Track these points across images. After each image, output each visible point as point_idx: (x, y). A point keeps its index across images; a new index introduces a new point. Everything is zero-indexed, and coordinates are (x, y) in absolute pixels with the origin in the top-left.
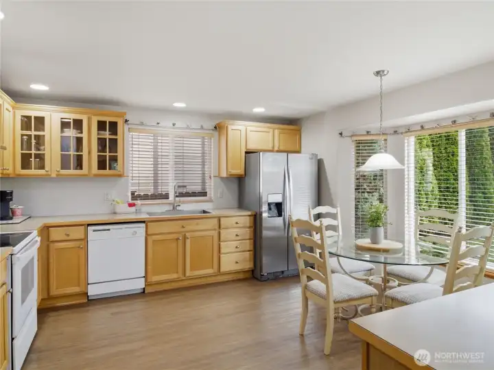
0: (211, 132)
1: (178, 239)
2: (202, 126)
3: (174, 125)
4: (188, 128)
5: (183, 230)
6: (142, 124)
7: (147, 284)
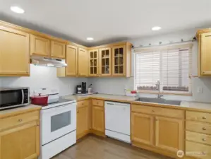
0: (191, 42)
1: (149, 119)
2: (182, 40)
3: (160, 43)
4: (171, 43)
5: (154, 113)
6: (141, 46)
7: (132, 141)
